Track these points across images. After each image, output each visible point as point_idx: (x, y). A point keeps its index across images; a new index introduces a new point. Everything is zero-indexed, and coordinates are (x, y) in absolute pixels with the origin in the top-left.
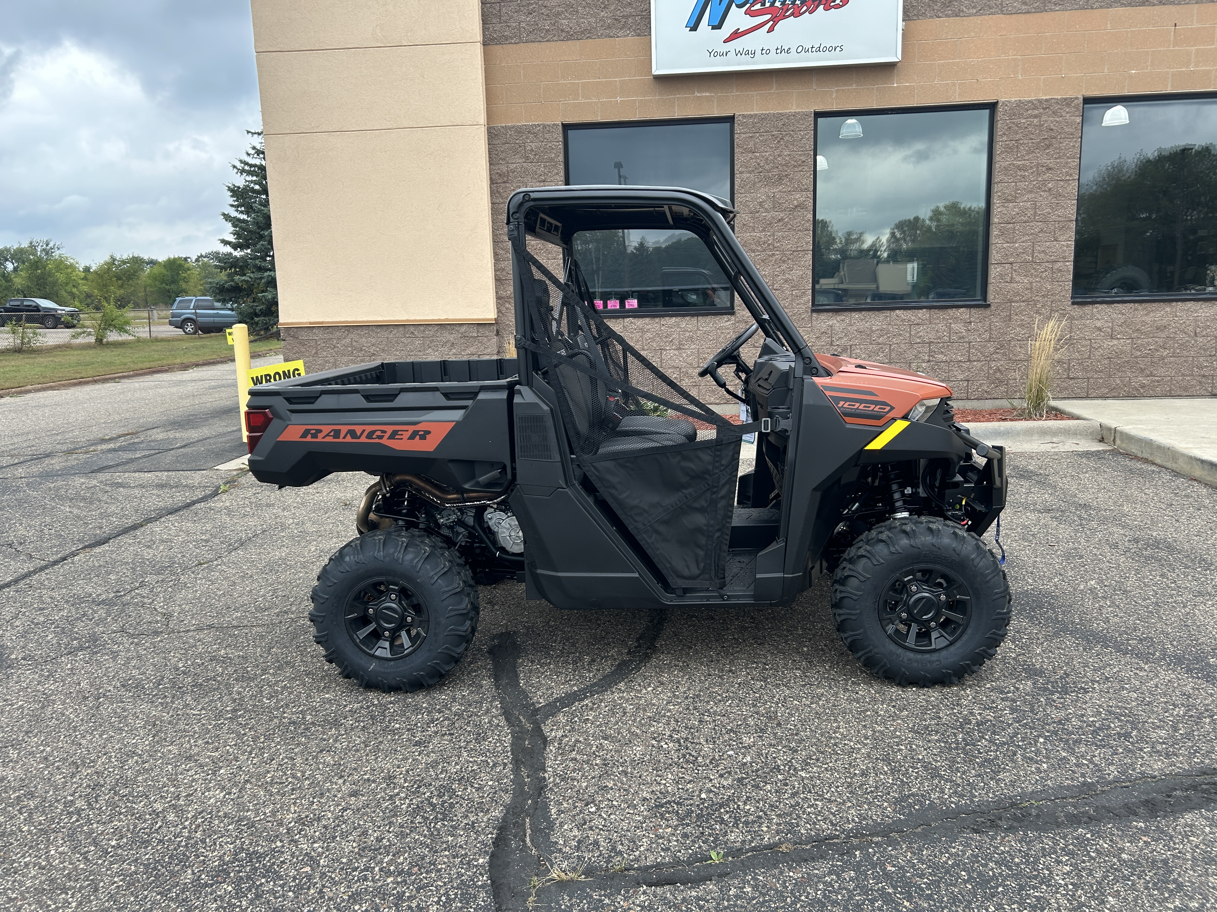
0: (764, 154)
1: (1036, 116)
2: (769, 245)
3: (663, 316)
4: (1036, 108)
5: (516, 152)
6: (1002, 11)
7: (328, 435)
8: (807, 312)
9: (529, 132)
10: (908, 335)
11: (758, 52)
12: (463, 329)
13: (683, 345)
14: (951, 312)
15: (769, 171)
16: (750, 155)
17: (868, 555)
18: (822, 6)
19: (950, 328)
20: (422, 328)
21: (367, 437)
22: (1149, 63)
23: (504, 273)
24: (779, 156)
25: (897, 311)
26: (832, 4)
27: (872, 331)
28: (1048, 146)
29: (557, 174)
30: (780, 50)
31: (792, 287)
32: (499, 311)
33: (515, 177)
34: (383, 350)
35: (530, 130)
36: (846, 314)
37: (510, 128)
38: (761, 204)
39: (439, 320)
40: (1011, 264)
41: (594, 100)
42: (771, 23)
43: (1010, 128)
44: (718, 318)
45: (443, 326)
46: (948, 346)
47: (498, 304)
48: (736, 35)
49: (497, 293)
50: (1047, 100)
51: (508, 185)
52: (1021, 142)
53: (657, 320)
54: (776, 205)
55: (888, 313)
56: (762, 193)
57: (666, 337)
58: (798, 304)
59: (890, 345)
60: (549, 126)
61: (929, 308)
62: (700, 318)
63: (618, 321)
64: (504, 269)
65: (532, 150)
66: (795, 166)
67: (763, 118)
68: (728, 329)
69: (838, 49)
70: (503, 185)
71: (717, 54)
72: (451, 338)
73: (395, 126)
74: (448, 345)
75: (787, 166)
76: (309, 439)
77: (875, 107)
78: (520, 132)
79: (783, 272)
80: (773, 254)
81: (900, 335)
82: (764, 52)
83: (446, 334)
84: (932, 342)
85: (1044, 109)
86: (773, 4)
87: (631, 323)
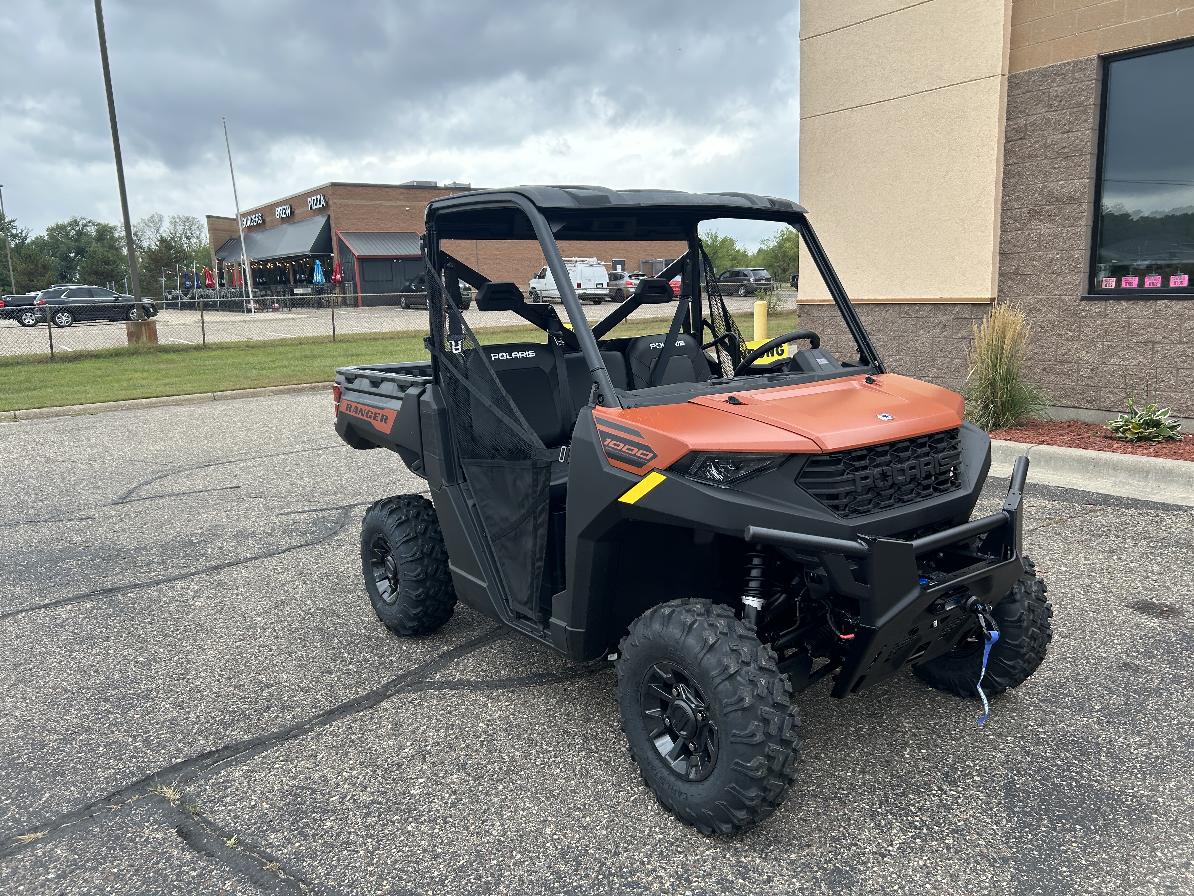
5: (1038, 101)
9: (1056, 74)
12: (956, 310)
20: (916, 308)
23: (1010, 246)
29: (1086, 121)
32: (1000, 290)
33: (1034, 131)
34: (879, 330)
35: (1057, 72)
37: (1034, 73)
39: (934, 299)
41: (1144, 18)
45: (937, 306)
47: (1000, 281)
49: (1000, 268)
51: (1024, 141)
60: (1081, 62)
63: (1149, 303)
64: (1010, 241)
65: (1057, 96)
70: (1019, 142)
72: (944, 319)
73: (910, 92)
74: (941, 326)
78: (1045, 76)
83: (939, 314)
87: (1166, 306)
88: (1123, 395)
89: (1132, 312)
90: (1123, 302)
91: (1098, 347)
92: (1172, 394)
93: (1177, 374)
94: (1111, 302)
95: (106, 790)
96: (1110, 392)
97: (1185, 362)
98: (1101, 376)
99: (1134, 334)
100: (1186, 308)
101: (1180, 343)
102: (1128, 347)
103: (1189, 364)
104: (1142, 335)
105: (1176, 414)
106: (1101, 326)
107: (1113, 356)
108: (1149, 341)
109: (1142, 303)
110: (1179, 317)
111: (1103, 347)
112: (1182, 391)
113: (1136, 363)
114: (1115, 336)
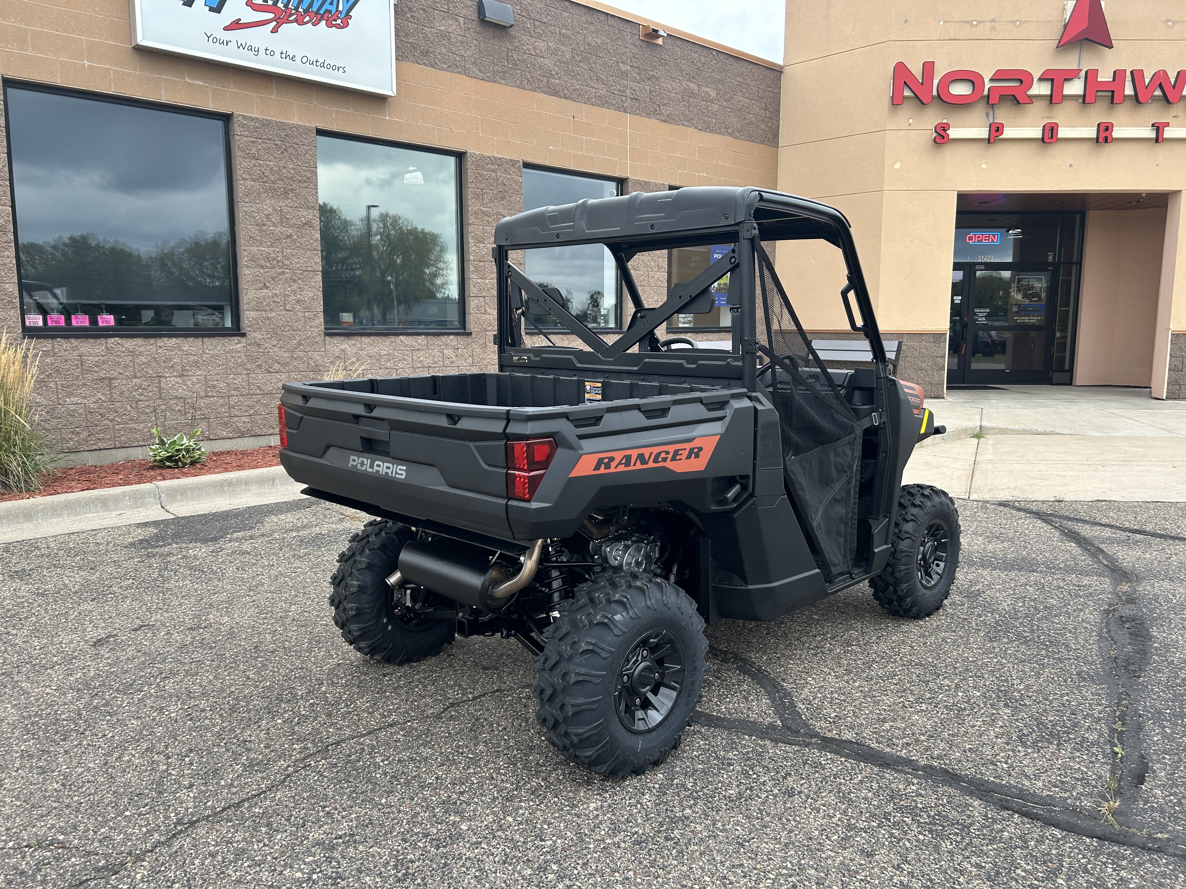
0: (268, 163)
1: (493, 171)
2: (278, 262)
3: (160, 336)
4: (493, 164)
6: (465, 73)
7: (620, 463)
8: (320, 335)
10: (410, 360)
11: (262, 52)
13: (187, 371)
14: (444, 338)
15: (274, 182)
16: (253, 161)
17: (915, 519)
18: (324, 22)
19: (443, 354)
21: (654, 462)
22: (560, 143)
24: (284, 168)
25: (401, 337)
26: (334, 22)
27: (380, 355)
28: (503, 198)
30: (284, 55)
31: (305, 308)
36: (357, 338)
38: (267, 216)
40: (484, 297)
41: (52, 56)
42: (274, 23)
43: (476, 177)
44: (227, 340)
46: (443, 370)
48: (236, 25)
50: (500, 159)
52: (485, 191)
53: (152, 341)
54: (284, 220)
55: (393, 338)
56: (268, 205)
57: (165, 362)
58: (311, 327)
59: (397, 370)
61: (427, 334)
62: (206, 340)
63: (98, 341)
66: (300, 181)
67: (266, 124)
68: (239, 352)
69: (341, 69)
71: (215, 40)
75: (293, 180)
76: (602, 470)
77: (371, 135)
79: (294, 292)
80: (283, 272)
81: (404, 359)
82: (268, 52)
84: (430, 367)
85: (499, 166)
86: (275, 3)
87: (118, 343)
88: (86, 434)
89: (83, 350)
90: (73, 340)
91: (51, 388)
92: (135, 426)
93: (137, 406)
94: (59, 340)
95: (1150, 861)
96: (73, 432)
97: (141, 394)
98: (60, 418)
99: (89, 371)
100: (136, 345)
101: (136, 377)
102: (85, 385)
103: (146, 396)
104: (96, 372)
105: (141, 443)
106: (51, 365)
107: (68, 396)
108: (105, 378)
109: (92, 341)
110: (130, 354)
111: (57, 387)
112: (144, 421)
113: (94, 400)
114: (68, 375)
